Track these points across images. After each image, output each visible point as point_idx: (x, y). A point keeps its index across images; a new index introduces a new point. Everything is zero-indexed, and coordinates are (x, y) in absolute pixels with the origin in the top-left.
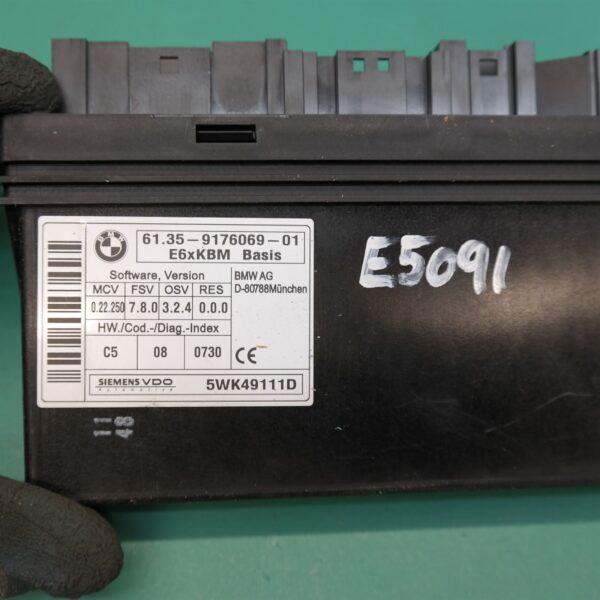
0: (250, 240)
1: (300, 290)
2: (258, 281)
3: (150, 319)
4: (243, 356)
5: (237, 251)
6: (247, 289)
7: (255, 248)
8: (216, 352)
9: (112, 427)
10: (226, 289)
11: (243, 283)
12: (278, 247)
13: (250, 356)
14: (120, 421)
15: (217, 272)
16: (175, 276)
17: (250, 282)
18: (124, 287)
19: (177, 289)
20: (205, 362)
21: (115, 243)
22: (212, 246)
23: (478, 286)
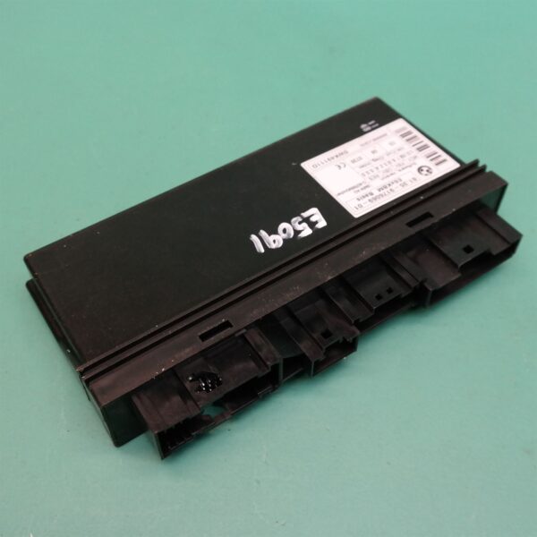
0: (375, 199)
1: (339, 194)
2: (359, 188)
3: (387, 158)
4: (342, 166)
5: (376, 193)
6: (361, 184)
7: (370, 197)
8: (353, 161)
9: (371, 126)
10: (368, 180)
11: (364, 185)
12: (361, 202)
13: (339, 167)
14: (369, 128)
15: (378, 183)
16: (392, 174)
17: (362, 187)
18: (407, 162)
19: (387, 171)
20: (355, 157)
21: (424, 172)
22: (388, 189)
23: (263, 233)
